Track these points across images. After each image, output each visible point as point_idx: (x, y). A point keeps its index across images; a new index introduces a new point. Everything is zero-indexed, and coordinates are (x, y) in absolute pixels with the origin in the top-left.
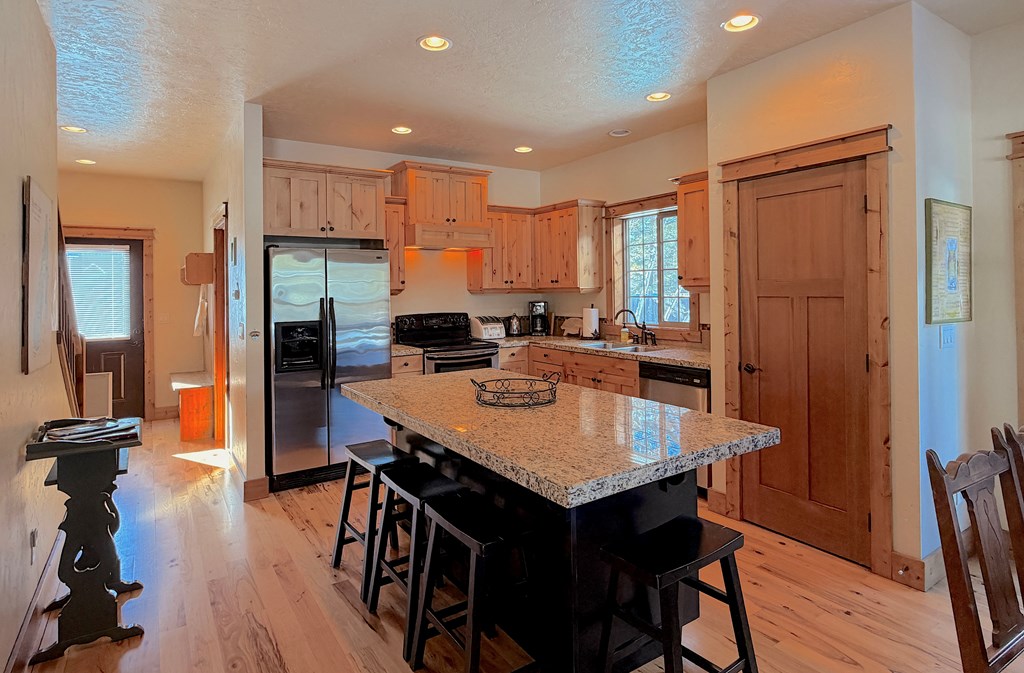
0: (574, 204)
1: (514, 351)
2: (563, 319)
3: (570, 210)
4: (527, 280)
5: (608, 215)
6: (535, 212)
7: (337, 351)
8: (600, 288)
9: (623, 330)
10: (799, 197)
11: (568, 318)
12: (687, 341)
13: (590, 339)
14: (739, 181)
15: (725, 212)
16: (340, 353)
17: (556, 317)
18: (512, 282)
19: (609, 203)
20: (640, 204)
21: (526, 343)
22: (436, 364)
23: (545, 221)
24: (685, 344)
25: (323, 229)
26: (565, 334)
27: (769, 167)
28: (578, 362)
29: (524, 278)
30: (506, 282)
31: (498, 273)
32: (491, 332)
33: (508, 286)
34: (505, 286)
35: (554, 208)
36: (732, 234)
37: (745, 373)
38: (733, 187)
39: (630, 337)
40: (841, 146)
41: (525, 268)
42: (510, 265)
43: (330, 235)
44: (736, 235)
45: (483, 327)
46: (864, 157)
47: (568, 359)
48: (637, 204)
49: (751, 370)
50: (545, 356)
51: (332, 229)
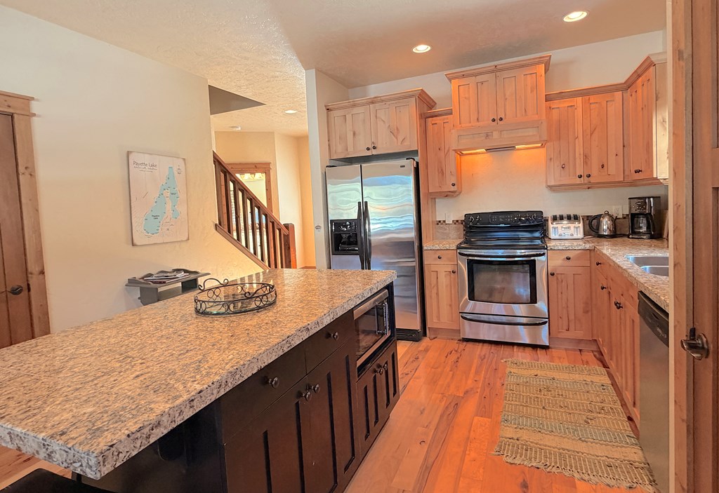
1: (570, 254)
3: (648, 73)
7: (372, 245)
16: (375, 246)
18: (589, 176)
22: (468, 260)
23: (634, 95)
25: (368, 149)
29: (610, 170)
30: (580, 177)
31: (569, 167)
33: (585, 180)
34: (578, 181)
35: (638, 75)
43: (375, 152)
50: (599, 264)
51: (374, 148)
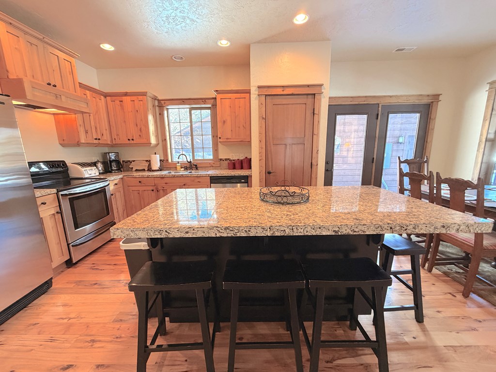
0: (144, 94)
1: (116, 182)
2: (127, 162)
3: (140, 98)
4: (106, 139)
5: (161, 105)
6: (106, 95)
8: (158, 144)
9: (178, 164)
10: (290, 106)
11: (134, 161)
12: (213, 167)
13: (158, 170)
14: (266, 95)
15: (260, 108)
17: (123, 161)
18: (99, 139)
19: (160, 98)
20: (183, 101)
21: (121, 176)
22: (69, 198)
23: (118, 102)
24: (212, 168)
26: (134, 170)
27: (279, 91)
28: (167, 182)
29: (105, 137)
30: (96, 139)
31: (89, 132)
32: (90, 173)
33: (96, 141)
35: (126, 94)
36: (263, 118)
37: (267, 174)
38: (264, 97)
39: (181, 168)
40: (308, 88)
41: (105, 131)
42: (96, 128)
44: (264, 119)
45: (83, 169)
46: (314, 94)
47: (157, 181)
48: (181, 101)
49: (269, 173)
50: (140, 182)
